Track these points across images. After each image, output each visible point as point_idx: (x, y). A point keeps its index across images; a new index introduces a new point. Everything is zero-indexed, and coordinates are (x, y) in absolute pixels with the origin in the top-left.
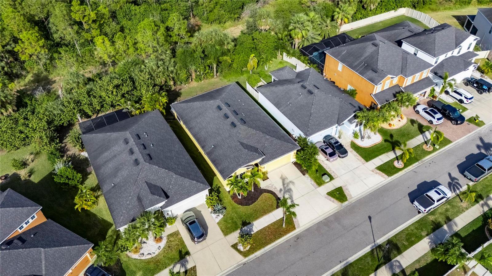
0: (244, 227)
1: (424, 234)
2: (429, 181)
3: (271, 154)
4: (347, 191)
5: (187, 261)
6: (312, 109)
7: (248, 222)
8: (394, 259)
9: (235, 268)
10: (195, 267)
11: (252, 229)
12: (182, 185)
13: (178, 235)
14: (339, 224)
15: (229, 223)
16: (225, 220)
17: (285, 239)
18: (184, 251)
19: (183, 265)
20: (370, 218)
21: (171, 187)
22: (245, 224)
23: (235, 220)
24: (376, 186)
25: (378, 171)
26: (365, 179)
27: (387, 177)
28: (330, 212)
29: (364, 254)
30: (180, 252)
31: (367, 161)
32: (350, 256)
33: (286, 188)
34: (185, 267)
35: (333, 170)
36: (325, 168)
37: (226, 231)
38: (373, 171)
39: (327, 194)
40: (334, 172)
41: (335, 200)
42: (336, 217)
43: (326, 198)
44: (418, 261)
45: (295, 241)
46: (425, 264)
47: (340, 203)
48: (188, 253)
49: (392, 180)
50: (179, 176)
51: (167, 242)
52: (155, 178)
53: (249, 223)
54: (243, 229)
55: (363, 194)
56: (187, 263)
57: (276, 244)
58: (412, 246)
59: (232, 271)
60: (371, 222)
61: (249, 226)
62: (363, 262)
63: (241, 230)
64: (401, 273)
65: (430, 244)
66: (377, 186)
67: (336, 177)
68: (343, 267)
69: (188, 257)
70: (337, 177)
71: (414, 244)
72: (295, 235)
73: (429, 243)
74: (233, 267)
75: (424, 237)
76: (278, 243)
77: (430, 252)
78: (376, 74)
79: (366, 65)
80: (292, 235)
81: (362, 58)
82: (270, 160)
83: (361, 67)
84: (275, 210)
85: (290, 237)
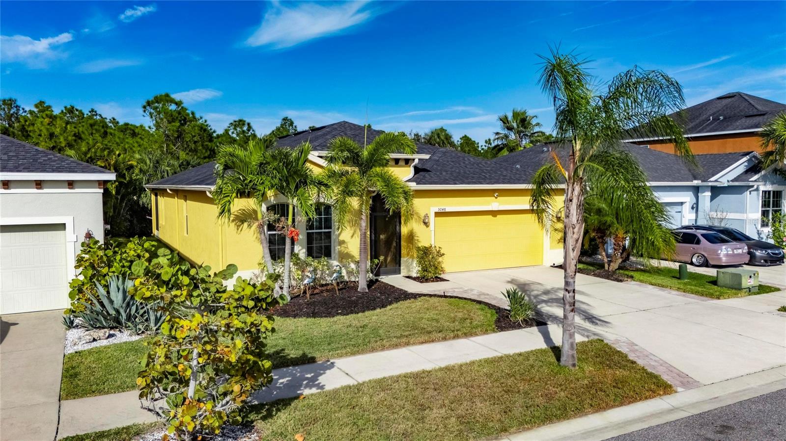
78: (766, 117)
79: (721, 118)
80: (652, 416)
81: (704, 117)
82: (455, 184)
83: (707, 125)
84: (486, 332)
85: (640, 420)
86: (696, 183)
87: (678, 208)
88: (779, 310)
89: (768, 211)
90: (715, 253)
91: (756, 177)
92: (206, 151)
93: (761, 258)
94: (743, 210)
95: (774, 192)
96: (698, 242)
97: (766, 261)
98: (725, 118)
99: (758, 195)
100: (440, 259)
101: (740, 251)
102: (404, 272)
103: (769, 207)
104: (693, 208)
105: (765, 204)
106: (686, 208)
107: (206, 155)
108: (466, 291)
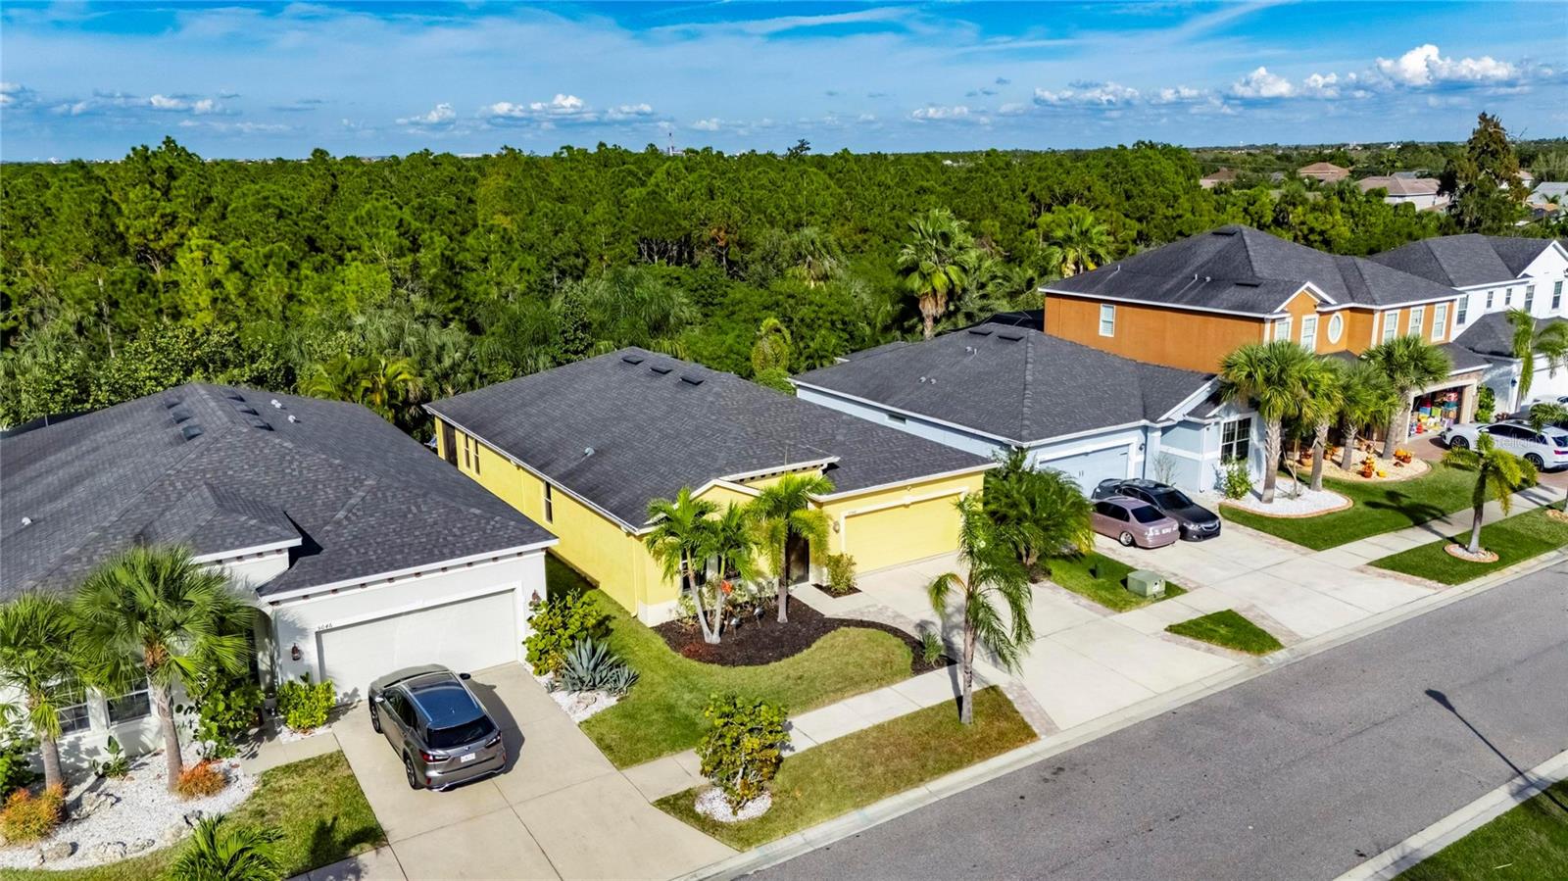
11: (785, 742)
12: (405, 516)
16: (627, 716)
17: (981, 776)
20: (1438, 696)
21: (341, 515)
23: (683, 710)
38: (1362, 572)
43: (1167, 641)
45: (1046, 780)
52: (267, 480)
55: (1350, 630)
60: (1451, 708)
67: (1193, 585)
70: (1198, 587)
72: (1039, 759)
76: (940, 791)
78: (1258, 290)
79: (1208, 279)
80: (1019, 761)
81: (1187, 271)
82: (867, 486)
83: (1190, 288)
84: (904, 678)
85: (1010, 765)
86: (1144, 422)
87: (1124, 450)
88: (1166, 630)
89: (1231, 445)
90: (1142, 535)
91: (1215, 411)
92: (451, 291)
93: (1194, 533)
94: (1197, 449)
95: (1240, 422)
96: (1127, 519)
97: (1199, 537)
98: (1213, 280)
99: (1219, 429)
100: (852, 568)
101: (1168, 530)
102: (813, 578)
103: (1233, 439)
104: (1141, 449)
105: (1229, 437)
106: (1133, 450)
107: (452, 296)
108: (880, 611)
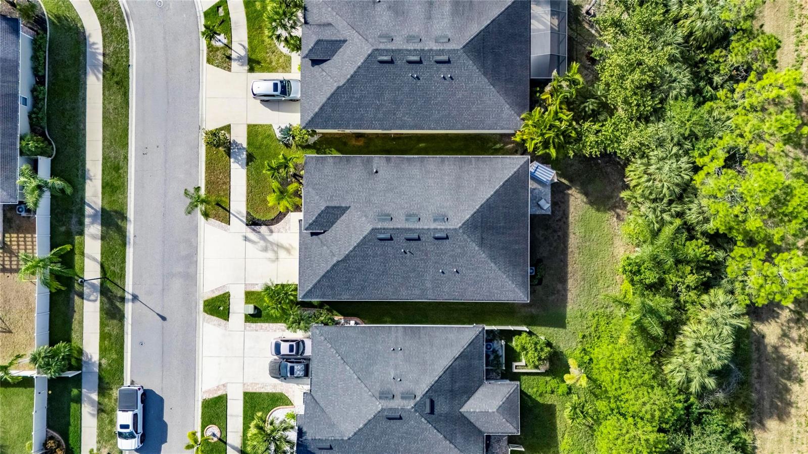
0: (247, 155)
1: (104, 361)
2: (163, 446)
3: (309, 246)
4: (216, 322)
5: (242, 65)
6: (352, 372)
7: (250, 164)
8: (99, 299)
9: (202, 114)
10: (229, 70)
11: (238, 163)
13: (283, 68)
14: (180, 273)
15: (263, 139)
16: (271, 136)
18: (257, 67)
19: (240, 58)
20: (164, 319)
22: (250, 158)
24: (200, 368)
25: (219, 393)
26: (219, 364)
27: (204, 398)
28: (202, 275)
29: (126, 270)
30: (258, 63)
31: (246, 394)
32: (134, 253)
33: (272, 246)
34: (235, 60)
35: (260, 333)
36: (271, 324)
37: (253, 131)
38: (224, 385)
39: (228, 292)
40: (257, 331)
41: (214, 295)
42: (191, 278)
43: (224, 286)
44: (81, 322)
46: (73, 326)
47: (206, 299)
48: (251, 70)
49: (196, 399)
50: (333, 91)
51: (281, 53)
52: (345, 56)
53: (247, 164)
54: (245, 153)
56: (239, 63)
57: (201, 179)
58: (101, 333)
59: (200, 109)
60: (158, 314)
61: (245, 161)
62: (119, 260)
63: (244, 149)
64: (81, 290)
65: (89, 357)
66: (200, 370)
67: (247, 328)
68: (128, 234)
69: (246, 68)
70: (245, 329)
71: (100, 338)
73: (91, 356)
74: (204, 113)
75: (100, 359)
77: (81, 347)
